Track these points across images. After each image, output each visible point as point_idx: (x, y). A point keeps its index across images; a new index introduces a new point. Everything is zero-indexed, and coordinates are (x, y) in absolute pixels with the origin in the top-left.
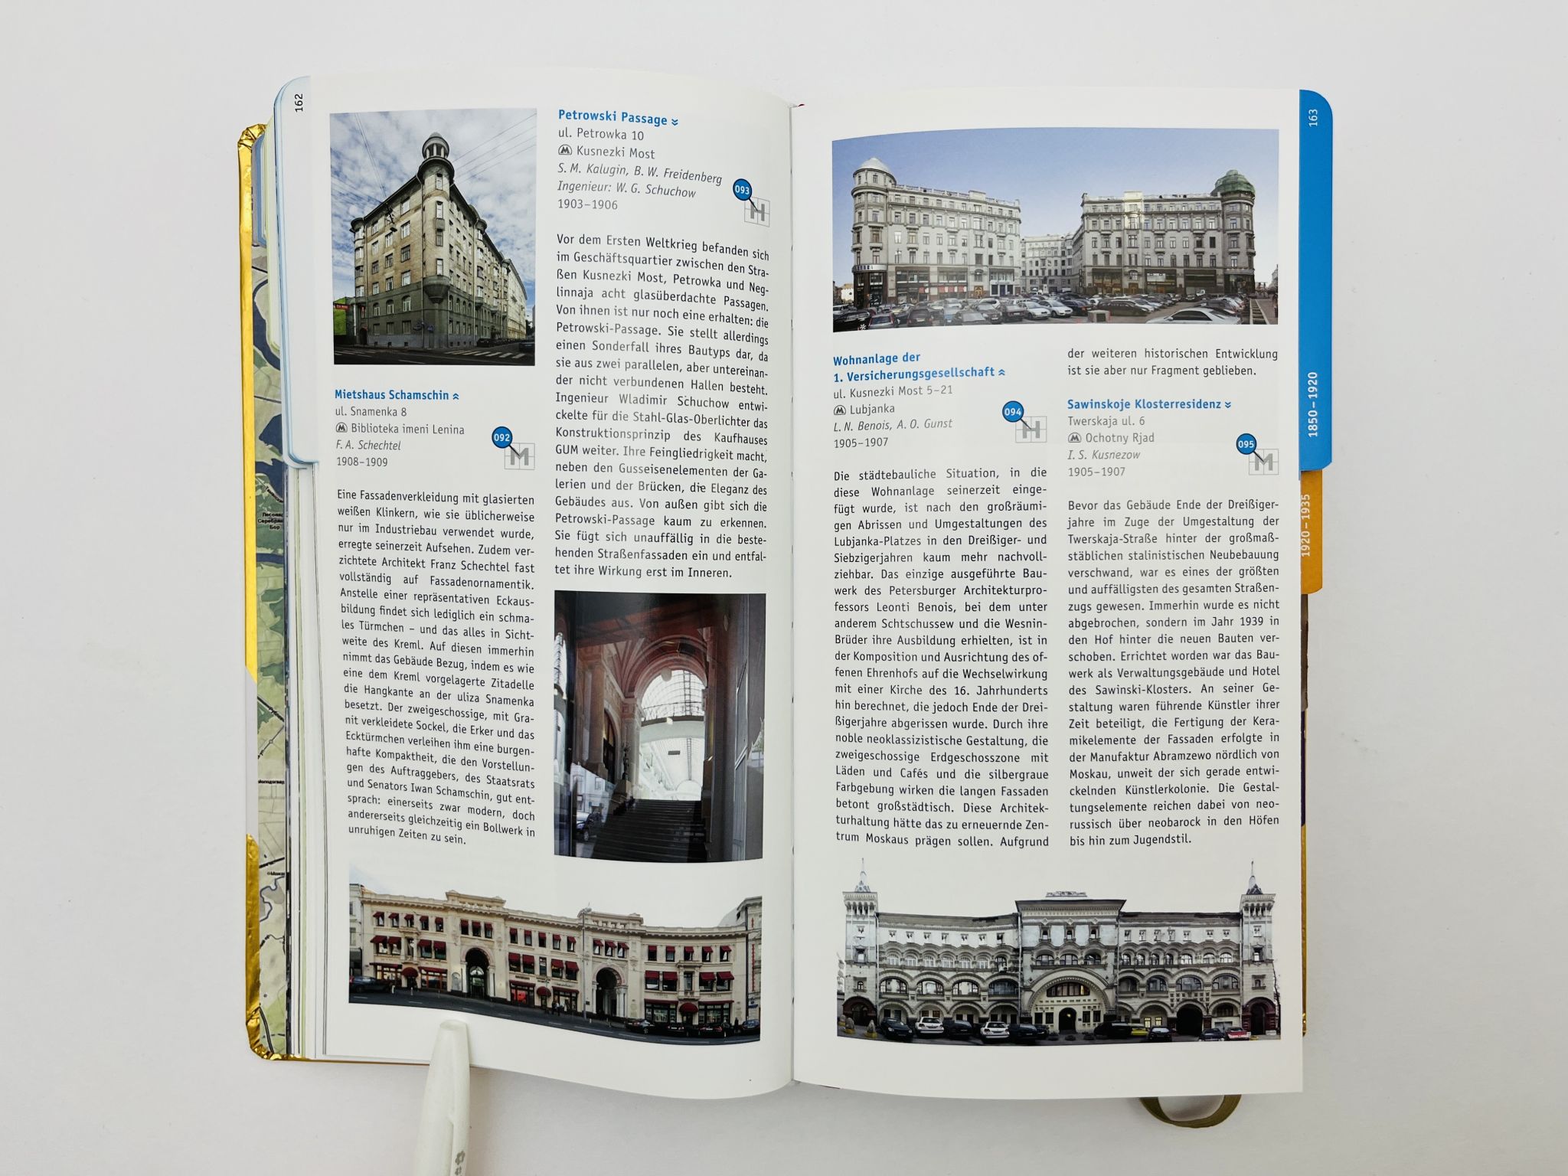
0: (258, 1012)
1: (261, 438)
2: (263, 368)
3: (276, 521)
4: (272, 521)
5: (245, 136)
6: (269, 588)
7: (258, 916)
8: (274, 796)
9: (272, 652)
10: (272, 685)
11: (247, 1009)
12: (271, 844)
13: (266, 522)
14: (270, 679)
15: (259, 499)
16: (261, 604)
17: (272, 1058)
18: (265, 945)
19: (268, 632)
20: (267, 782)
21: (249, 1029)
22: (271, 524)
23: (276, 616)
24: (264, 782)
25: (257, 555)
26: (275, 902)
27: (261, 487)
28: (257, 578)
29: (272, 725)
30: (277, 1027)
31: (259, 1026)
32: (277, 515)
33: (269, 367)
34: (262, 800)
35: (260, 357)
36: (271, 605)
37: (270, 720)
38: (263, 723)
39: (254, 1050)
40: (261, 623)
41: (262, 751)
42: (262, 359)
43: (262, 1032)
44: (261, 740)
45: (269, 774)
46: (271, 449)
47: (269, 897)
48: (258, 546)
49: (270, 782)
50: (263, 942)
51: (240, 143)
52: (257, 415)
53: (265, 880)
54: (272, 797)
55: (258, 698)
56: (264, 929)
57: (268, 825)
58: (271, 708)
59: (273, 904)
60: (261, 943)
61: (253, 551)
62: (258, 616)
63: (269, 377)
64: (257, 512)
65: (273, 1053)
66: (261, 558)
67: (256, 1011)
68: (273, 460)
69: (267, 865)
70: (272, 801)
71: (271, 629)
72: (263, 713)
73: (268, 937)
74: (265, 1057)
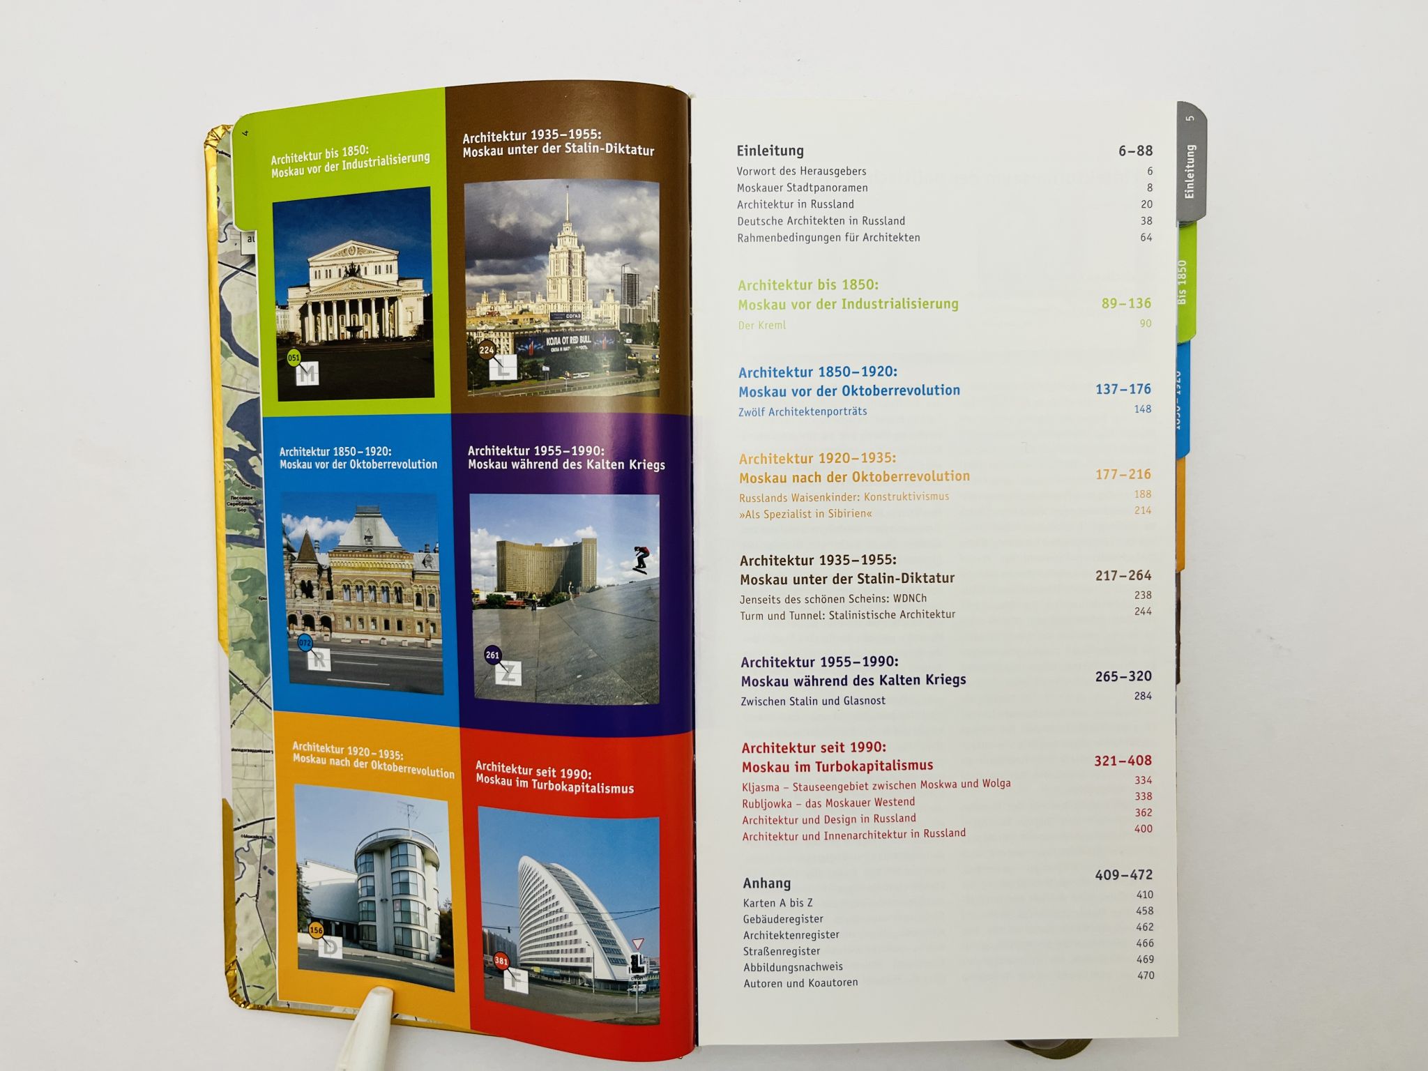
0: (235, 963)
1: (228, 425)
2: (228, 359)
3: (242, 504)
4: (239, 504)
5: (210, 137)
6: (238, 567)
7: (234, 876)
8: (245, 763)
9: (241, 628)
10: (242, 659)
11: (226, 961)
12: (244, 808)
13: (234, 504)
14: (240, 653)
15: (227, 483)
16: (232, 582)
17: (248, 1007)
18: (240, 902)
19: (238, 609)
20: (239, 750)
21: (228, 978)
22: (239, 506)
23: (244, 594)
24: (236, 750)
25: (227, 535)
26: (249, 863)
27: (229, 472)
28: (227, 558)
29: (242, 696)
30: (251, 979)
31: (236, 979)
32: (244, 498)
33: (235, 358)
34: (235, 767)
35: (226, 346)
36: (240, 583)
37: (241, 692)
38: (234, 694)
39: (232, 999)
40: (232, 600)
41: (234, 721)
42: (228, 350)
43: (239, 983)
44: (233, 711)
45: (241, 743)
46: (237, 435)
47: (242, 857)
48: (228, 528)
49: (242, 751)
50: (239, 899)
51: (206, 143)
52: (225, 404)
53: (239, 842)
54: (243, 765)
55: (230, 672)
56: (240, 887)
57: (240, 790)
58: (241, 681)
59: (246, 865)
60: (236, 900)
61: (224, 532)
62: (229, 594)
63: (234, 367)
64: (226, 496)
65: (249, 1003)
66: (230, 539)
67: (233, 963)
68: (239, 446)
69: (240, 828)
70: (244, 768)
71: (240, 606)
72: (234, 685)
73: (242, 895)
74: (243, 1005)
